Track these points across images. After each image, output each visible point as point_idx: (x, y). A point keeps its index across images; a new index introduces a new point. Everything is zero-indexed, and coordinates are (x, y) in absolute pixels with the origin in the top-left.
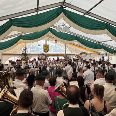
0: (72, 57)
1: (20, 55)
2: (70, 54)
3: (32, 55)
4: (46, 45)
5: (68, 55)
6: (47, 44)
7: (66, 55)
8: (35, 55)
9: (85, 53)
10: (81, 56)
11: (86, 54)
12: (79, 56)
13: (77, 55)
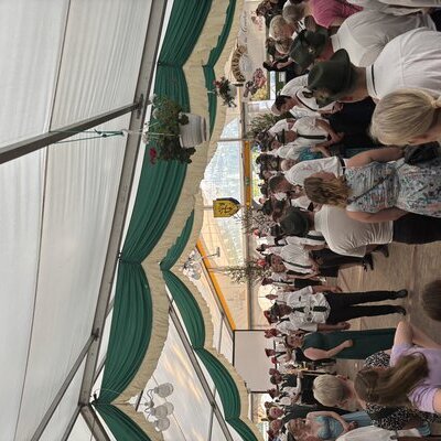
0: (252, 111)
1: (250, 285)
2: (243, 121)
3: (249, 250)
4: (214, 207)
5: (244, 130)
6: (212, 204)
7: (245, 136)
8: (248, 240)
9: (235, 61)
10: (248, 77)
11: (239, 56)
12: (250, 84)
13: (246, 95)
